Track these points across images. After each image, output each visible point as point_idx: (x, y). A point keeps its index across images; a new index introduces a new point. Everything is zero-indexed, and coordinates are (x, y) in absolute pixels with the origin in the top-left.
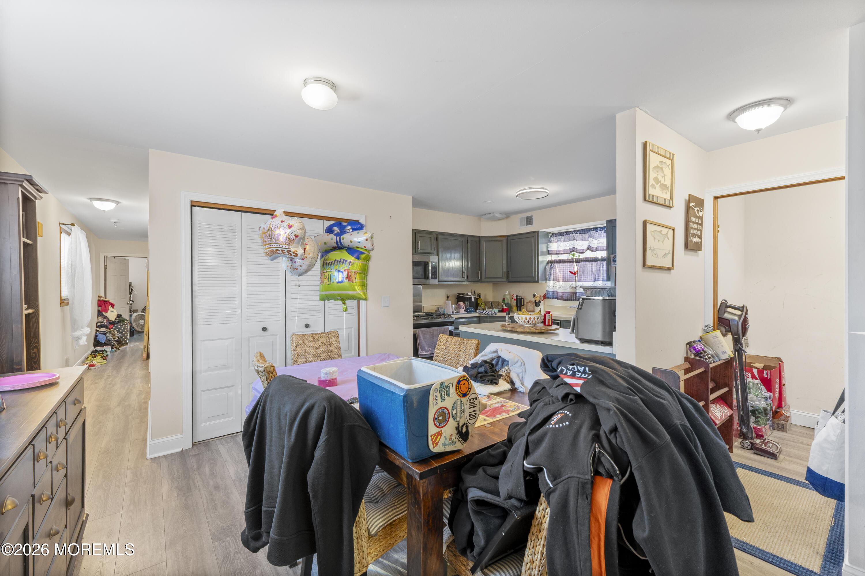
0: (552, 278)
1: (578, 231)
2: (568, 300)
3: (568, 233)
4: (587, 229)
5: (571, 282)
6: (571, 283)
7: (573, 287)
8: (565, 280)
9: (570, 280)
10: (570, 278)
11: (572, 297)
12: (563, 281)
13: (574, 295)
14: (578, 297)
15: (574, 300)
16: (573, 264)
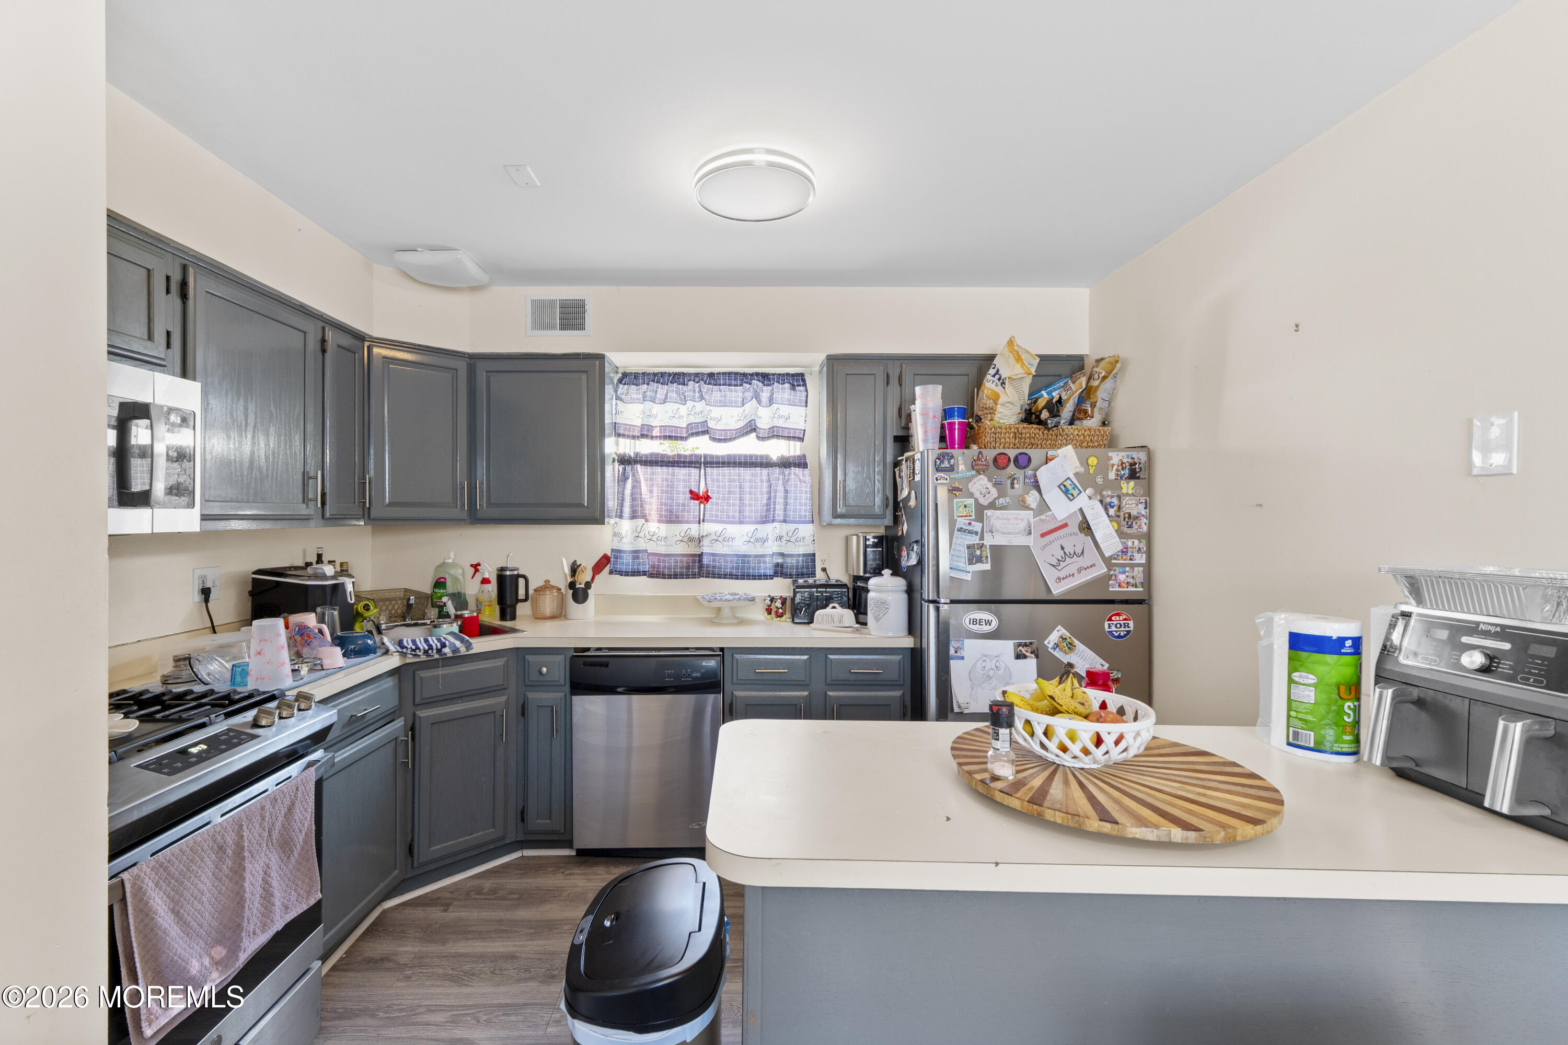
0: (627, 510)
1: (711, 375)
2: (675, 576)
3: (678, 378)
4: (736, 374)
5: (688, 522)
6: (686, 526)
7: (691, 539)
8: (671, 518)
9: (683, 516)
10: (683, 511)
11: (688, 567)
12: (659, 521)
13: (694, 562)
14: (708, 566)
15: (694, 576)
16: (697, 471)
